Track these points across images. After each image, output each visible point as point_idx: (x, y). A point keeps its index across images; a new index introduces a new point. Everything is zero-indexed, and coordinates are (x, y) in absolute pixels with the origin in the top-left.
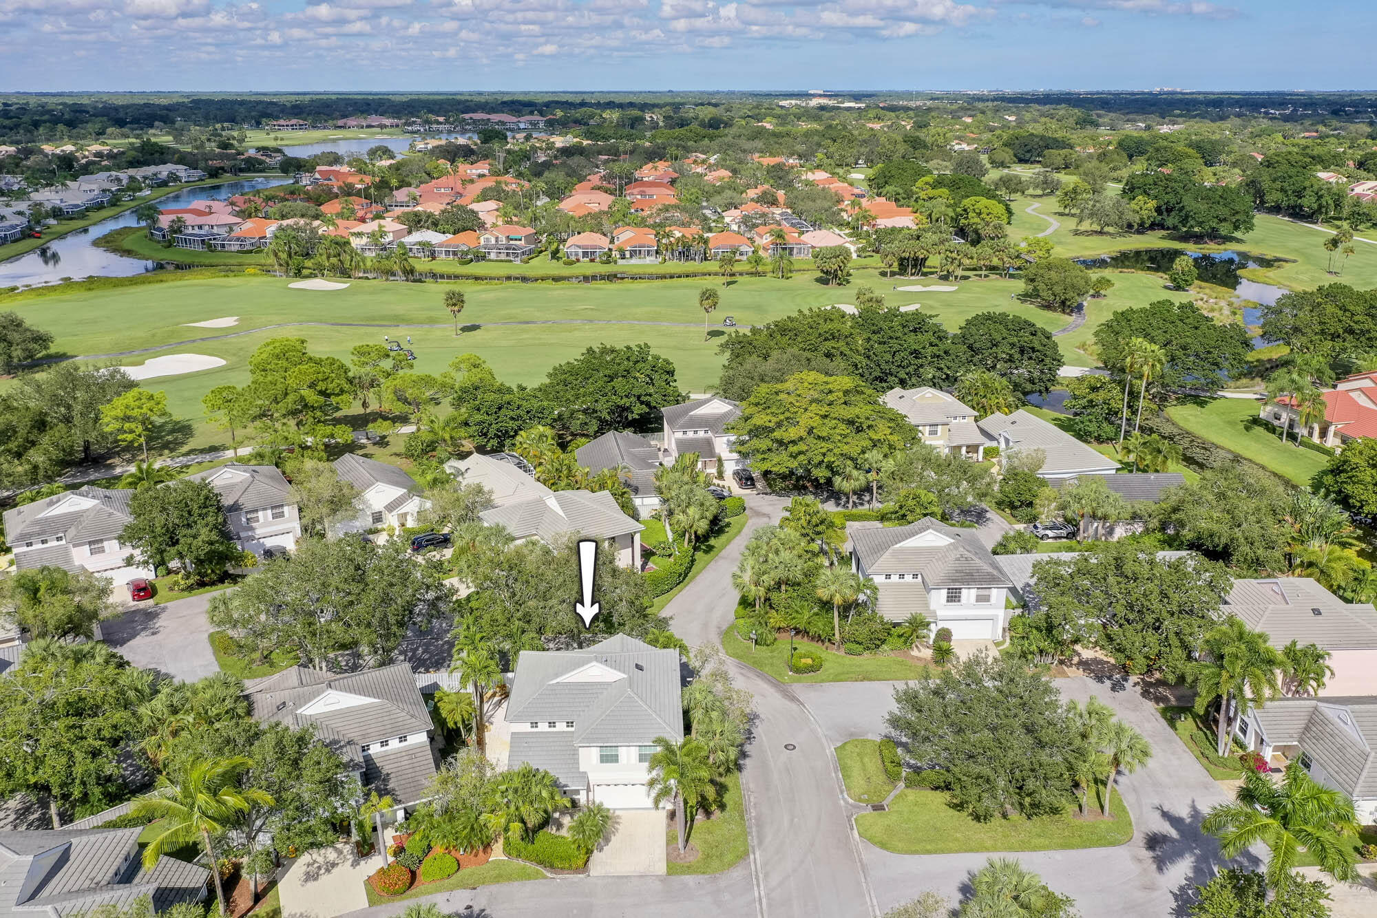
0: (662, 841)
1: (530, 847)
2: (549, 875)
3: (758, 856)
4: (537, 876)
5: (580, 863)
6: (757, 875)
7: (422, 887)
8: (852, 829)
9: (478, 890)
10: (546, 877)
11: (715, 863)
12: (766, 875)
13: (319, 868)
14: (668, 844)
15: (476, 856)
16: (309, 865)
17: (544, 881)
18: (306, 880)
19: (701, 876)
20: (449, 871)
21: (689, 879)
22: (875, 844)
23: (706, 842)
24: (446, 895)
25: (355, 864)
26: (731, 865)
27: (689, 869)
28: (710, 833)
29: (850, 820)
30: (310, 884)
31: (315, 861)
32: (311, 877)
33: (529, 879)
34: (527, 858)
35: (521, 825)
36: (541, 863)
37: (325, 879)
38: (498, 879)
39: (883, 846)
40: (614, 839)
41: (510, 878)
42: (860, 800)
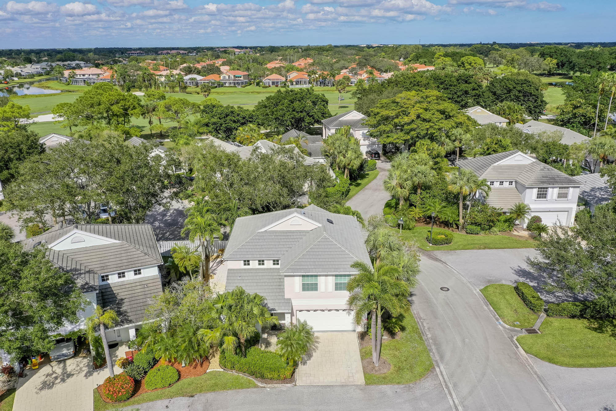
0: (357, 356)
1: (243, 360)
2: (260, 384)
3: (442, 369)
4: (249, 385)
5: (288, 373)
6: (446, 385)
7: (145, 395)
8: (517, 347)
9: (196, 398)
10: (256, 386)
11: (407, 375)
12: (455, 386)
13: (56, 378)
14: (362, 359)
15: (195, 368)
16: (48, 375)
17: (255, 389)
18: (41, 389)
19: (396, 386)
20: (170, 381)
21: (386, 388)
22: (543, 359)
23: (395, 356)
24: (166, 402)
25: (89, 374)
26: (422, 376)
27: (384, 380)
28: (396, 349)
29: (512, 341)
30: (45, 392)
31: (54, 372)
32: (46, 385)
33: (242, 388)
34: (240, 370)
35: (234, 338)
36: (252, 374)
37: (59, 387)
38: (214, 388)
39: (551, 360)
40: (316, 355)
41: (225, 387)
42: (515, 326)
